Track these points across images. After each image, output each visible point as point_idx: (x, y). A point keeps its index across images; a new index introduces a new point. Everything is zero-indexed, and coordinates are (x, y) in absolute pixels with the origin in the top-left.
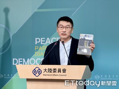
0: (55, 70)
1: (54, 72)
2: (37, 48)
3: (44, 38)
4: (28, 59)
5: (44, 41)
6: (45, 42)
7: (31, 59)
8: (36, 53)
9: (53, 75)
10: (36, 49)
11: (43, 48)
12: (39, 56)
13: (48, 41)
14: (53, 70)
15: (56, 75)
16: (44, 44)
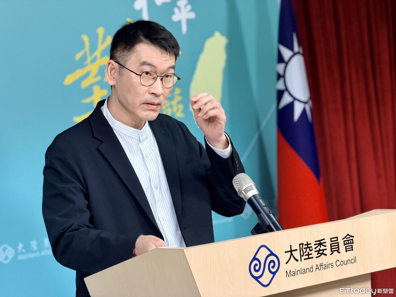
0: (320, 244)
9: (317, 267)
14: (314, 247)
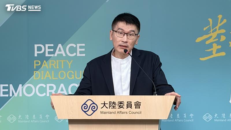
1: (120, 107)
2: (37, 63)
3: (52, 45)
4: (20, 85)
5: (52, 50)
6: (54, 53)
7: (26, 85)
8: (36, 73)
9: (118, 112)
10: (35, 65)
11: (50, 64)
12: (42, 78)
13: (60, 50)
15: (123, 113)
16: (52, 55)
